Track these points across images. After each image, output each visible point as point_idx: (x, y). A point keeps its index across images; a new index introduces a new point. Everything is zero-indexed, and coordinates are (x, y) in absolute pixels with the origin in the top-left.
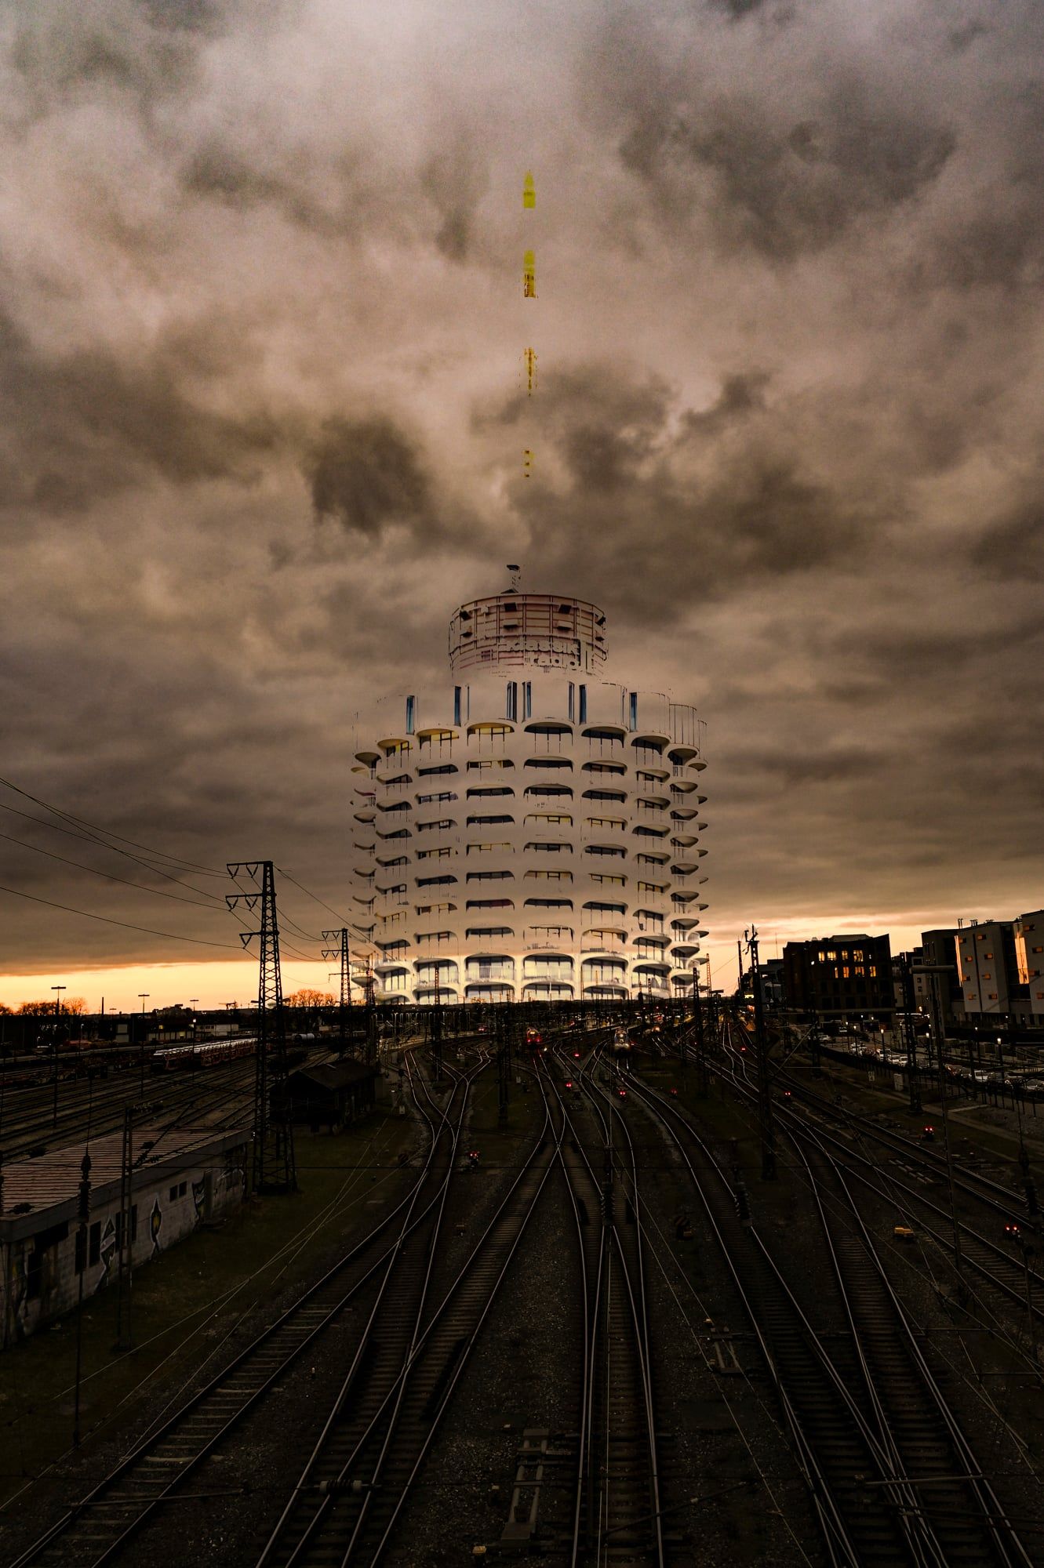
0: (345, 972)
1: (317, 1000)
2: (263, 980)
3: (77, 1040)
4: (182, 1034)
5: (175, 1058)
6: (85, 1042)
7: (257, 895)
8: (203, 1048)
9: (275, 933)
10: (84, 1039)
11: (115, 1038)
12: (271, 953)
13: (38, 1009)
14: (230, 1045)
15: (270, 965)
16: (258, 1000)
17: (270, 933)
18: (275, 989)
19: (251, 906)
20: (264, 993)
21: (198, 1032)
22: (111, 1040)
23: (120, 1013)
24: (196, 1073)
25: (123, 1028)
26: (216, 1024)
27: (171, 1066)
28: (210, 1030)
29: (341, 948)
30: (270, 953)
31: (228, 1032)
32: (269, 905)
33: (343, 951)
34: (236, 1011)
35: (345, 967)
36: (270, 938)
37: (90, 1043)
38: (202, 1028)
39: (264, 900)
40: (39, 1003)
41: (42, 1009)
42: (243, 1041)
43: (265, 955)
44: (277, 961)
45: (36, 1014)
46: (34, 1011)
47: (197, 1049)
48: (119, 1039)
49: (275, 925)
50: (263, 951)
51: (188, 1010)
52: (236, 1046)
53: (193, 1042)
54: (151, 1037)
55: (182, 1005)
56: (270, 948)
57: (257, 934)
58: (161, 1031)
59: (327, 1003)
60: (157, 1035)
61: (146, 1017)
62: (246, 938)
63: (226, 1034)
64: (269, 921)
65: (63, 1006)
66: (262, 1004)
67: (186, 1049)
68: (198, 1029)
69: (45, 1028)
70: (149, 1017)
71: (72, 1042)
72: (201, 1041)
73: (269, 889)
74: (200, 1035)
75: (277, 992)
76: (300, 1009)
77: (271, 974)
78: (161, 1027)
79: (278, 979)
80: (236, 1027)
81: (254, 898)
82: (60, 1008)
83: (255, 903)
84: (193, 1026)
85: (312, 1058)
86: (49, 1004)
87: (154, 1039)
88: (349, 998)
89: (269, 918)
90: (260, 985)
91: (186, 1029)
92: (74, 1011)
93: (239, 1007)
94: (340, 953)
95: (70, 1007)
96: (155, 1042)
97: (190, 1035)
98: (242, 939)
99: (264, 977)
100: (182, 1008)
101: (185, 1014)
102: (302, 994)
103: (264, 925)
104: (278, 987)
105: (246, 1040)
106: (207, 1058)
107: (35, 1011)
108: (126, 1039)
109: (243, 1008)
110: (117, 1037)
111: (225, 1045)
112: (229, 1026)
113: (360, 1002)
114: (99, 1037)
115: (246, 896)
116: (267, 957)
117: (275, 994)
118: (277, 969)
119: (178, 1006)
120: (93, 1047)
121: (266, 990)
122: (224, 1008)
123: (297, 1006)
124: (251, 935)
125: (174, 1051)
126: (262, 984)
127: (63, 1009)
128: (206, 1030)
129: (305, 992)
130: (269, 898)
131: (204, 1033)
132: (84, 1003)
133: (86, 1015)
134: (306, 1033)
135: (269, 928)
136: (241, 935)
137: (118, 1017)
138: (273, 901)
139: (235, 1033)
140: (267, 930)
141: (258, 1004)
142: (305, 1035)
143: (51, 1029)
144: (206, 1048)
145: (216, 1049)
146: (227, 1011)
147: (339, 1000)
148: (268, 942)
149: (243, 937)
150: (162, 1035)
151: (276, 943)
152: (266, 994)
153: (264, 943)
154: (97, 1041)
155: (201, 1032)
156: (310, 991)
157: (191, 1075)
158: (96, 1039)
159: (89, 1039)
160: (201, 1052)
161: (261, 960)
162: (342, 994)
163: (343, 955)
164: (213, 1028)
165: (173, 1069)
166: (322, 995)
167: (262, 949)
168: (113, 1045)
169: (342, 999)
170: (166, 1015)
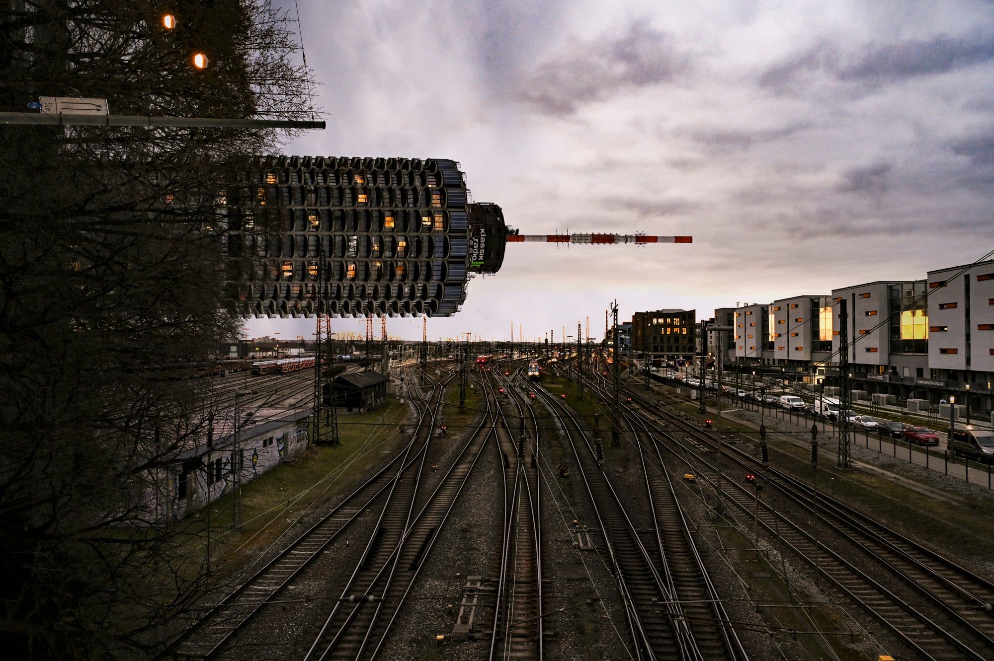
2: (319, 328)
5: (266, 367)
8: (283, 362)
11: (229, 354)
14: (299, 361)
16: (316, 337)
22: (227, 355)
25: (233, 348)
27: (263, 371)
28: (287, 351)
34: (303, 341)
42: (307, 358)
47: (279, 363)
48: (231, 355)
52: (303, 361)
53: (276, 358)
54: (251, 354)
59: (358, 338)
63: (297, 354)
67: (272, 362)
68: (280, 350)
72: (281, 358)
74: (281, 354)
76: (342, 341)
77: (324, 324)
79: (328, 328)
80: (303, 350)
85: (349, 369)
96: (253, 358)
97: (274, 354)
100: (270, 338)
105: (309, 358)
108: (236, 355)
112: (299, 349)
113: (378, 339)
118: (328, 321)
119: (267, 337)
122: (296, 339)
123: (340, 339)
125: (265, 363)
131: (284, 353)
134: (345, 355)
139: (302, 353)
145: (290, 362)
147: (366, 338)
150: (258, 353)
154: (218, 356)
161: (318, 316)
162: (367, 335)
168: (228, 358)
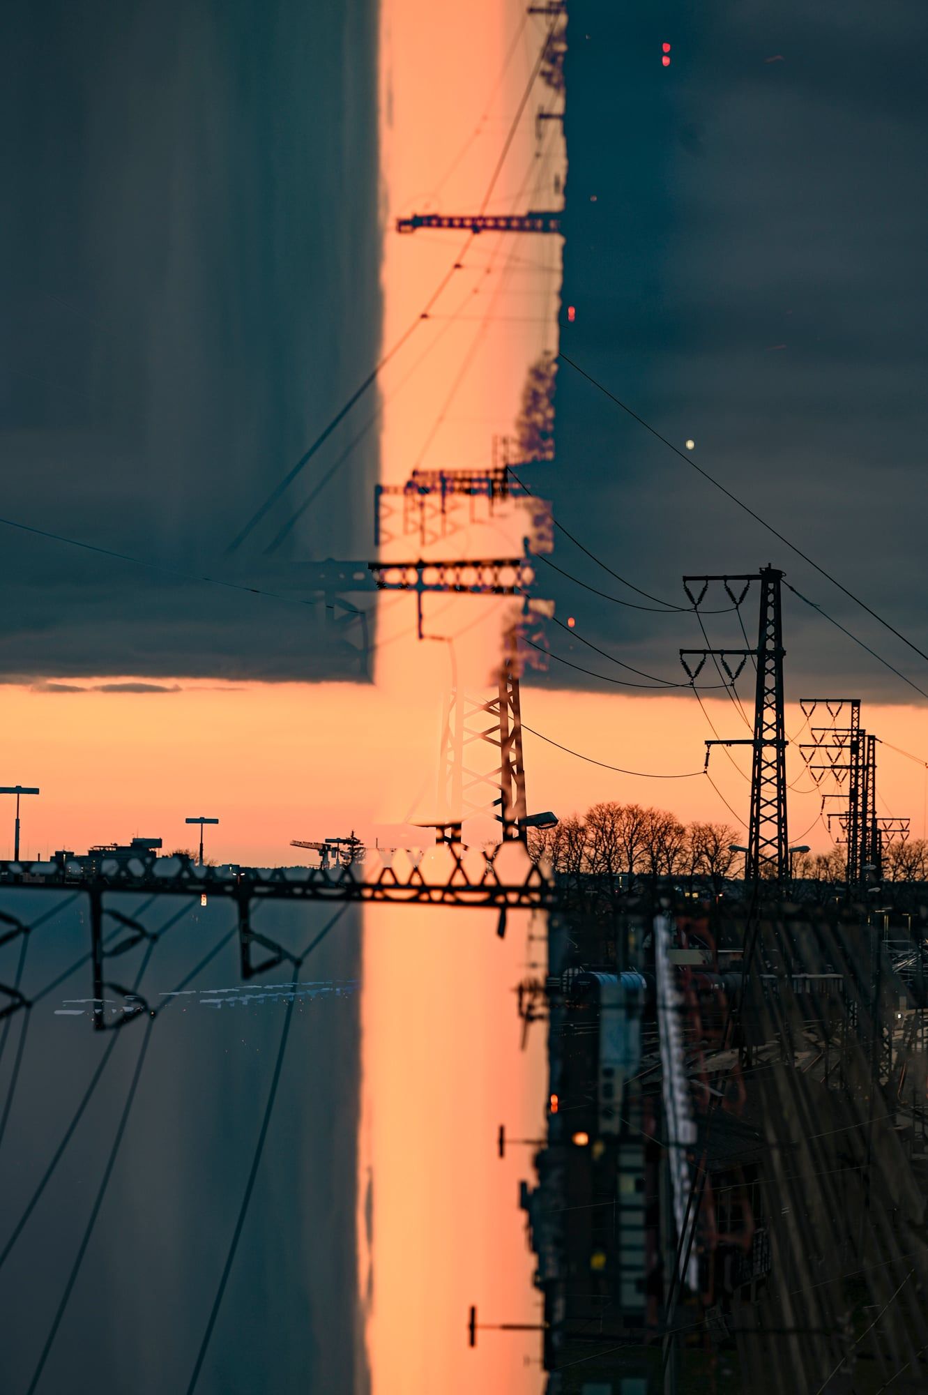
0: (769, 735)
1: (663, 849)
4: (627, 1185)
7: (96, 911)
20: (468, 888)
21: (624, 1127)
24: (771, 1137)
26: (597, 1060)
29: (754, 645)
31: (630, 1016)
33: (762, 653)
35: (769, 716)
38: (608, 1114)
51: (539, 1162)
57: (244, 913)
58: (614, 1264)
60: (627, 1275)
61: (559, 1317)
66: (513, 897)
70: (560, 1304)
78: (598, 1261)
81: (108, 923)
84: (599, 1149)
87: (640, 1285)
88: (783, 837)
90: (442, 902)
91: (607, 1172)
94: (752, 661)
99: (409, 886)
101: (555, 1173)
102: (603, 819)
106: (716, 1094)
109: (534, 965)
111: (673, 1029)
124: (245, 929)
126: (436, 895)
128: (618, 1097)
129: (615, 814)
136: (248, 972)
141: (512, 914)
142: (613, 979)
144: (680, 1096)
149: (254, 963)
155: (625, 1114)
157: (776, 1154)
160: (696, 1116)
163: (761, 672)
164: (609, 1073)
165: (749, 1219)
166: (680, 832)
167: (303, 896)
170: (557, 1242)
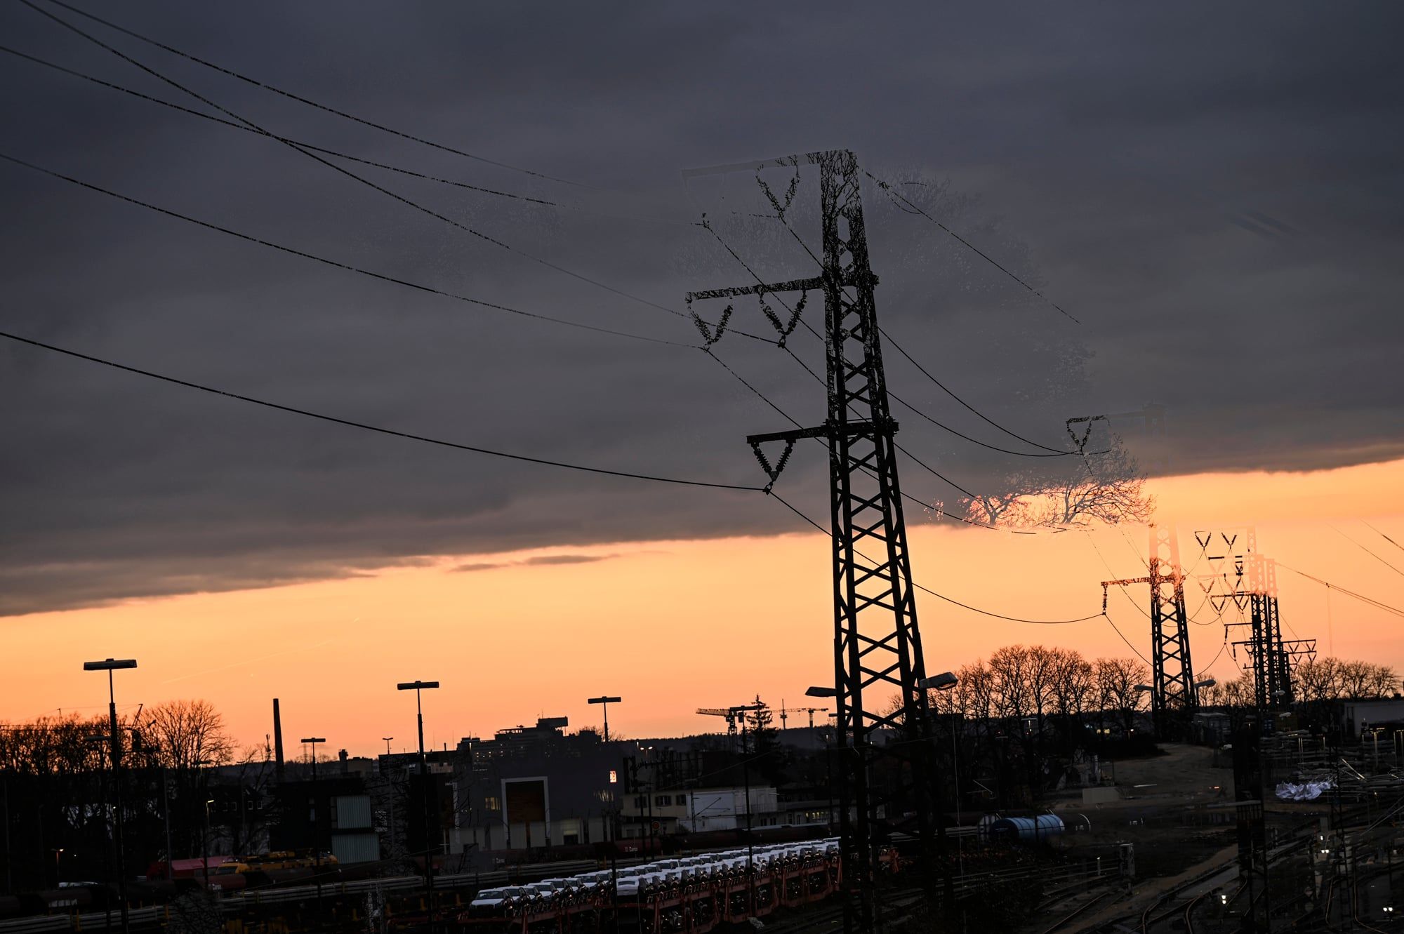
1: (1070, 688)
2: (846, 608)
3: (196, 856)
4: (570, 828)
5: (548, 916)
6: (223, 862)
7: (804, 285)
8: (649, 877)
9: (883, 428)
10: (218, 852)
11: (328, 847)
12: (870, 503)
13: (47, 748)
14: (750, 867)
15: (871, 551)
16: (832, 685)
17: (861, 430)
18: (894, 643)
19: (785, 330)
20: (856, 657)
21: (629, 820)
22: (316, 855)
23: (343, 754)
25: (352, 811)
26: (694, 787)
28: (667, 811)
30: (866, 504)
31: (738, 816)
32: (851, 321)
34: (764, 738)
36: (862, 448)
37: (243, 867)
38: (640, 803)
39: (834, 303)
40: (51, 724)
41: (63, 749)
42: (797, 848)
43: (849, 515)
44: (895, 535)
45: (45, 769)
46: (35, 754)
48: (344, 852)
49: (879, 398)
50: (841, 498)
51: (588, 736)
52: (771, 865)
54: (459, 840)
55: (564, 722)
56: (864, 484)
57: (814, 432)
58: (493, 819)
59: (1106, 697)
60: (481, 834)
61: (434, 767)
62: (773, 451)
63: (731, 824)
64: (856, 383)
65: (136, 734)
66: (848, 701)
67: (589, 880)
68: (628, 808)
69: (81, 816)
71: (179, 865)
72: (638, 854)
73: (846, 260)
74: (636, 829)
75: (902, 651)
76: (1004, 723)
77: (874, 587)
78: (492, 802)
79: (903, 604)
80: (766, 798)
82: (128, 745)
83: (796, 316)
84: (607, 795)
85: (1058, 907)
86: (86, 728)
87: (471, 848)
88: (1187, 672)
89: (856, 370)
90: (839, 630)
92: (177, 752)
93: (776, 723)
95: (162, 737)
97: (598, 831)
98: (759, 454)
99: (852, 595)
100: (567, 731)
101: (577, 752)
102: (1008, 663)
103: (839, 400)
104: (907, 635)
105: (808, 844)
106: (666, 911)
107: (41, 755)
108: (367, 851)
109: (791, 724)
110: (337, 842)
111: (729, 863)
112: (741, 793)
113: (1233, 688)
114: (273, 847)
115: (761, 289)
116: (855, 521)
117: (894, 658)
118: (898, 564)
119: (549, 726)
120: (254, 879)
121: (862, 646)
122: (720, 727)
123: (993, 712)
124: (791, 437)
125: (545, 889)
126: (845, 624)
127: (136, 746)
128: (656, 812)
129: (1020, 657)
130: (850, 294)
131: (650, 819)
132: (212, 723)
133: (219, 770)
134: (1033, 813)
135: (859, 412)
136: (754, 440)
137: (336, 772)
138: (866, 308)
139: (766, 817)
140: (851, 417)
141: (833, 699)
142: (1031, 822)
143: (98, 822)
144: (662, 875)
145: (698, 879)
146: (732, 738)
147: (1149, 680)
148: (859, 463)
149: (763, 446)
150: (498, 833)
151: (886, 467)
152: (864, 662)
153: (841, 470)
154: (265, 859)
155: (640, 820)
156: (1038, 654)
158: (263, 850)
159: (237, 852)
160: (643, 892)
161: (836, 534)
162: (1158, 659)
164: (681, 801)
166: (1087, 669)
167: (834, 490)
168: (327, 873)
169: (1159, 674)
